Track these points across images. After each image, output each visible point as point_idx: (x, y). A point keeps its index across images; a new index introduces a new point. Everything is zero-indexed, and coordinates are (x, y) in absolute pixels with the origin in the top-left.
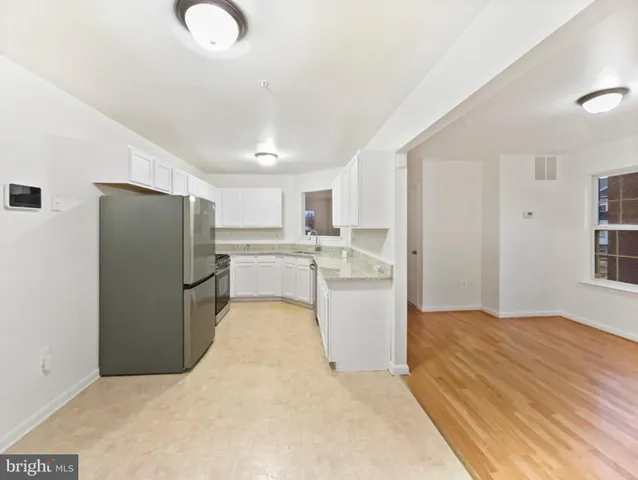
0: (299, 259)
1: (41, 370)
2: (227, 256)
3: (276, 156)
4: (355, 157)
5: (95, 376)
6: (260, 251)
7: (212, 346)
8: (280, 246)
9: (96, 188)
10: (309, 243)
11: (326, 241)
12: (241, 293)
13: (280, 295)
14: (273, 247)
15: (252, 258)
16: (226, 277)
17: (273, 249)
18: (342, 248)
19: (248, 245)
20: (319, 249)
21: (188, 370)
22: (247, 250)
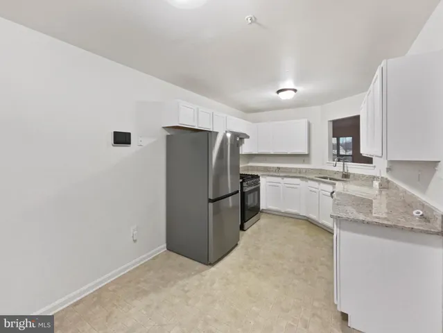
0: (322, 185)
1: (132, 239)
2: (258, 177)
3: (295, 91)
4: (378, 73)
5: (164, 248)
6: (288, 174)
7: (236, 249)
8: (307, 171)
9: (164, 130)
10: (336, 169)
11: (354, 168)
12: (271, 207)
13: (304, 215)
14: (300, 171)
15: (279, 179)
16: (256, 192)
17: (300, 173)
18: (374, 177)
19: (279, 168)
20: (346, 176)
21: (212, 264)
22: (278, 172)
